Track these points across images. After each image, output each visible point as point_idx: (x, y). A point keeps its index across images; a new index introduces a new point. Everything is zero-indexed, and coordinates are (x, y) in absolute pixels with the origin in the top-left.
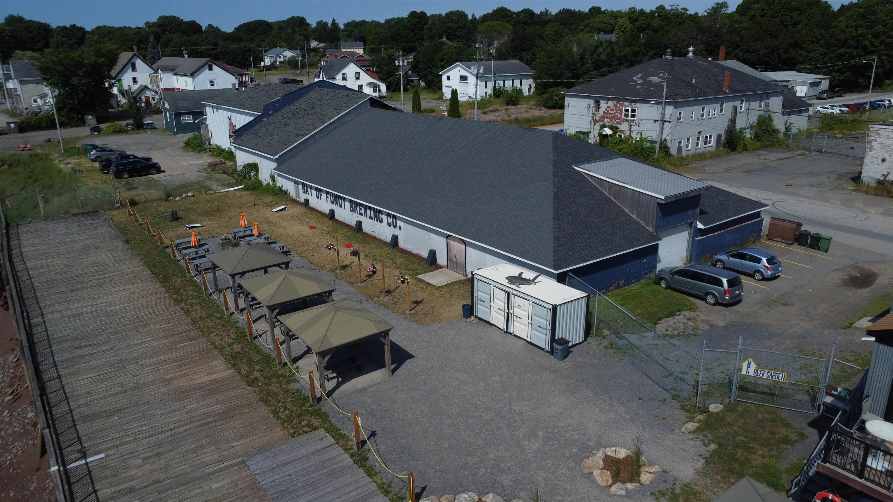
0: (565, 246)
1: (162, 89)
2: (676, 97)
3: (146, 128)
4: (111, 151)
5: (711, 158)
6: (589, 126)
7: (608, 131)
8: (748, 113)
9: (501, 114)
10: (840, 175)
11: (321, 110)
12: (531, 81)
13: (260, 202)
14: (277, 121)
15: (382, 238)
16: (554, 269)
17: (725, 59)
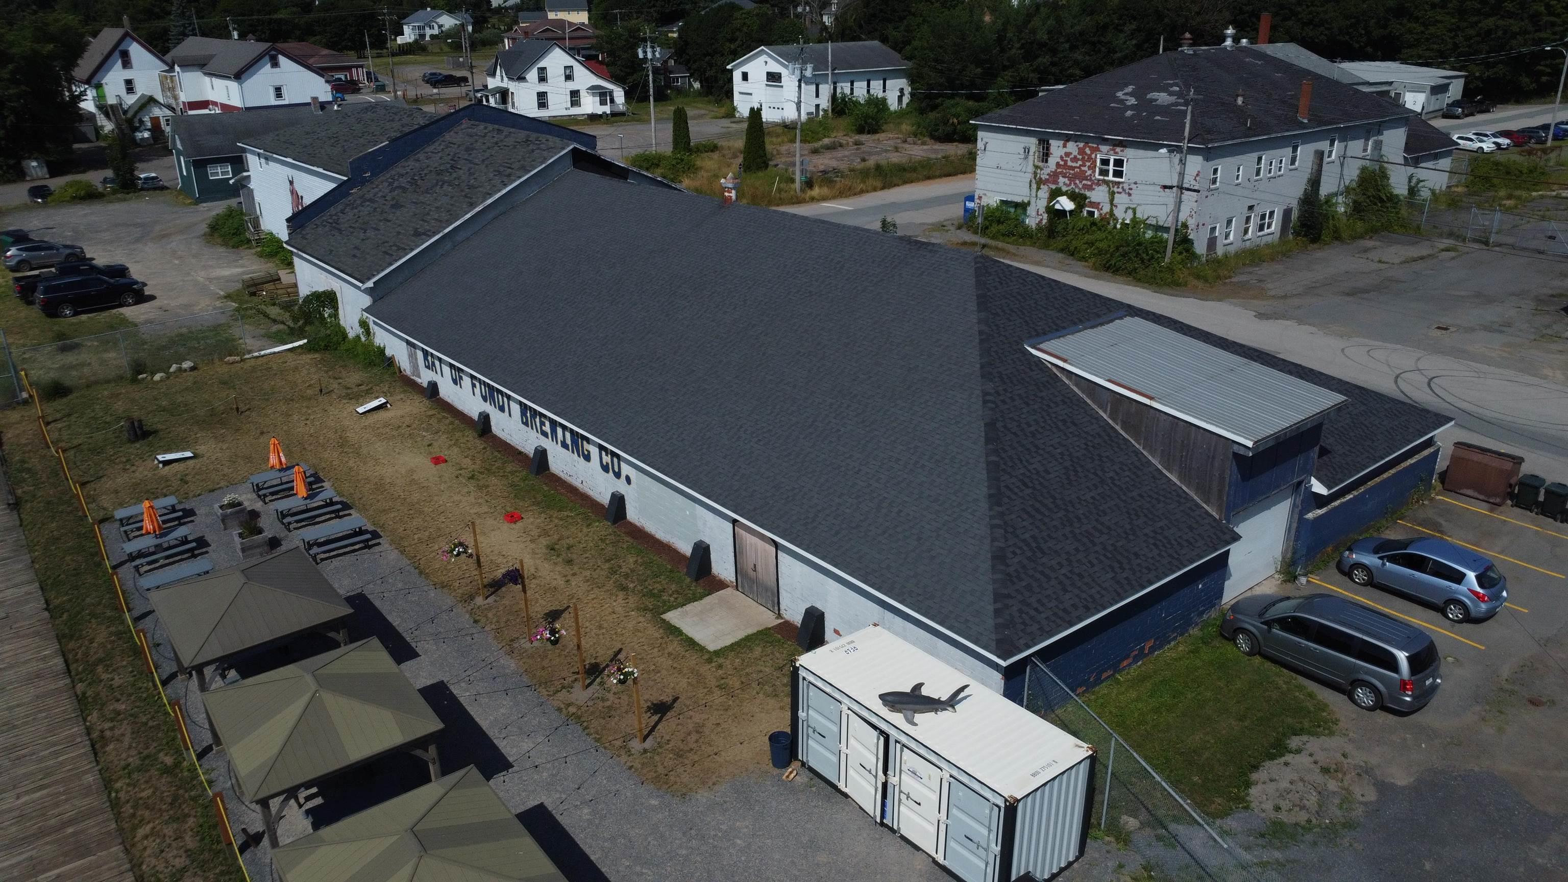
0: (1021, 580)
1: (184, 103)
2: (1209, 137)
3: (142, 189)
4: (50, 247)
5: (1272, 260)
6: (1026, 191)
7: (1065, 204)
8: (1342, 165)
9: (847, 153)
10: (1539, 300)
11: (471, 174)
12: (902, 83)
13: (335, 385)
14: (380, 194)
15: (591, 493)
16: (999, 657)
17: (1271, 41)
